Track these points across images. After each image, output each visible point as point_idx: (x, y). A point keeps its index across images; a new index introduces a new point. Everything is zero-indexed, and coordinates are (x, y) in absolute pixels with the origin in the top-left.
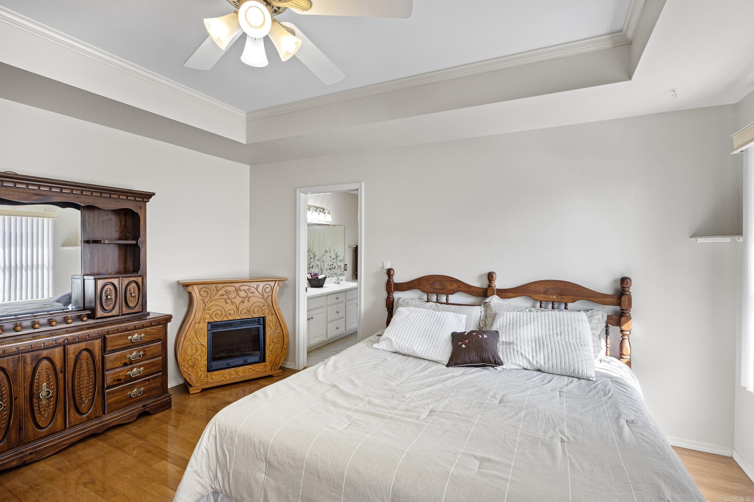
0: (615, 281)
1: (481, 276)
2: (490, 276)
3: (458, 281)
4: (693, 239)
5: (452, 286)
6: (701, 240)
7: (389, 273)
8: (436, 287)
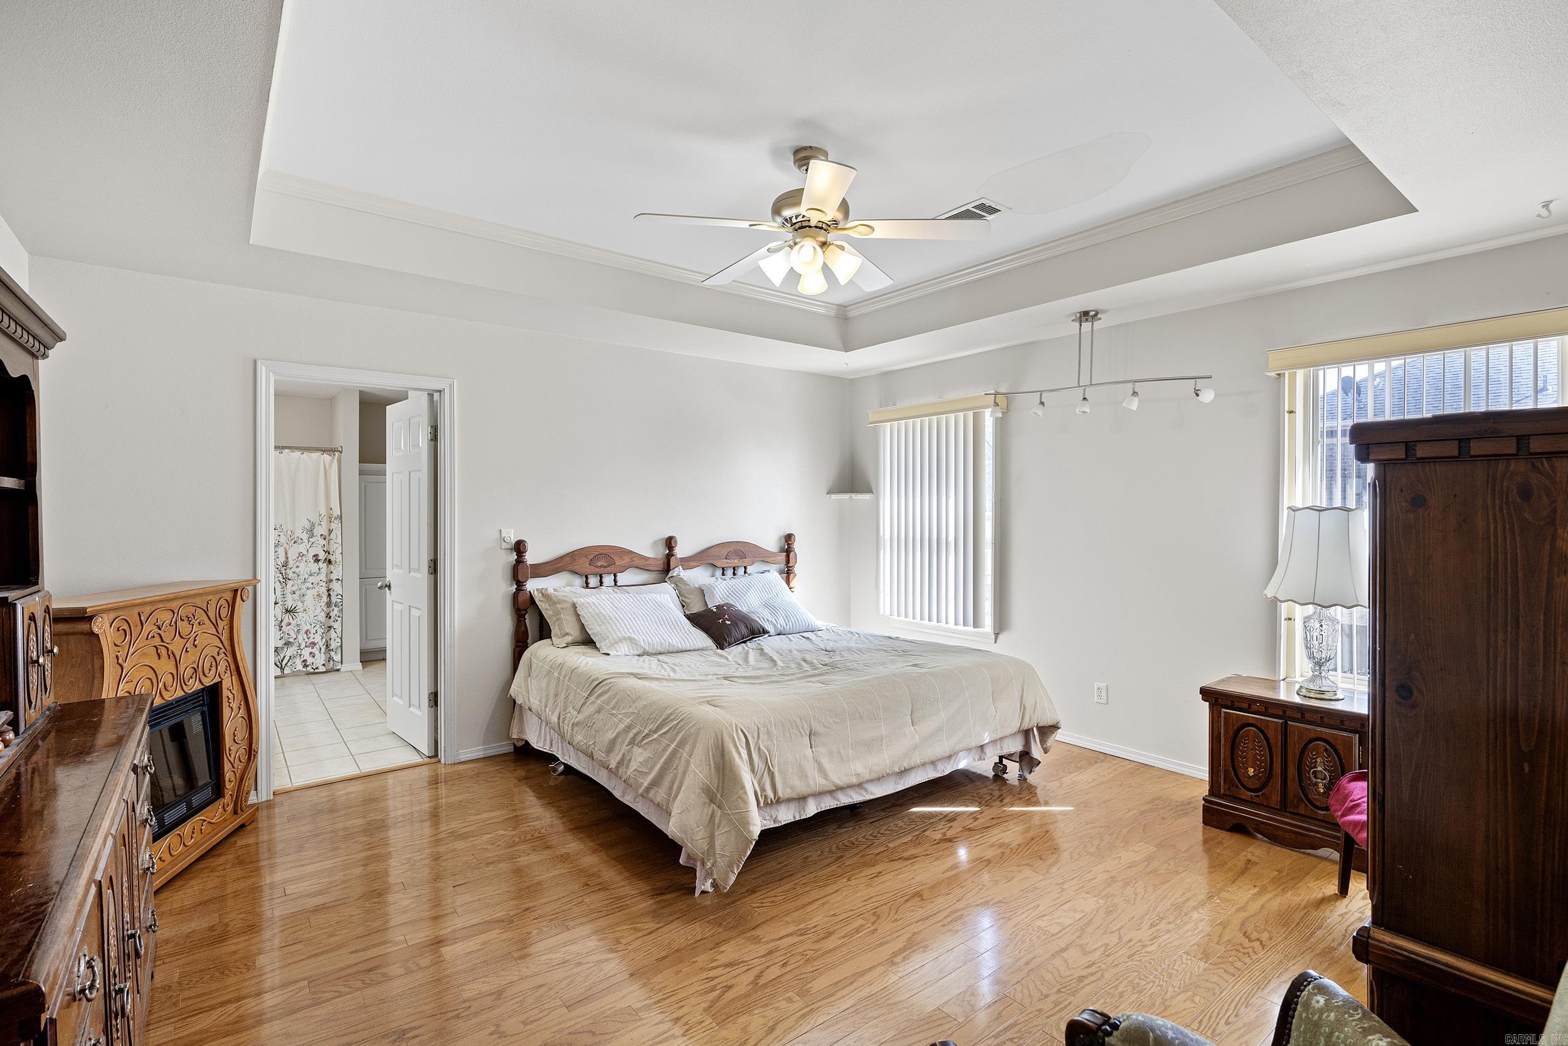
0: (780, 539)
1: (655, 543)
2: (670, 543)
3: (631, 552)
4: (828, 496)
5: (623, 560)
6: (834, 497)
7: (519, 548)
8: (599, 564)
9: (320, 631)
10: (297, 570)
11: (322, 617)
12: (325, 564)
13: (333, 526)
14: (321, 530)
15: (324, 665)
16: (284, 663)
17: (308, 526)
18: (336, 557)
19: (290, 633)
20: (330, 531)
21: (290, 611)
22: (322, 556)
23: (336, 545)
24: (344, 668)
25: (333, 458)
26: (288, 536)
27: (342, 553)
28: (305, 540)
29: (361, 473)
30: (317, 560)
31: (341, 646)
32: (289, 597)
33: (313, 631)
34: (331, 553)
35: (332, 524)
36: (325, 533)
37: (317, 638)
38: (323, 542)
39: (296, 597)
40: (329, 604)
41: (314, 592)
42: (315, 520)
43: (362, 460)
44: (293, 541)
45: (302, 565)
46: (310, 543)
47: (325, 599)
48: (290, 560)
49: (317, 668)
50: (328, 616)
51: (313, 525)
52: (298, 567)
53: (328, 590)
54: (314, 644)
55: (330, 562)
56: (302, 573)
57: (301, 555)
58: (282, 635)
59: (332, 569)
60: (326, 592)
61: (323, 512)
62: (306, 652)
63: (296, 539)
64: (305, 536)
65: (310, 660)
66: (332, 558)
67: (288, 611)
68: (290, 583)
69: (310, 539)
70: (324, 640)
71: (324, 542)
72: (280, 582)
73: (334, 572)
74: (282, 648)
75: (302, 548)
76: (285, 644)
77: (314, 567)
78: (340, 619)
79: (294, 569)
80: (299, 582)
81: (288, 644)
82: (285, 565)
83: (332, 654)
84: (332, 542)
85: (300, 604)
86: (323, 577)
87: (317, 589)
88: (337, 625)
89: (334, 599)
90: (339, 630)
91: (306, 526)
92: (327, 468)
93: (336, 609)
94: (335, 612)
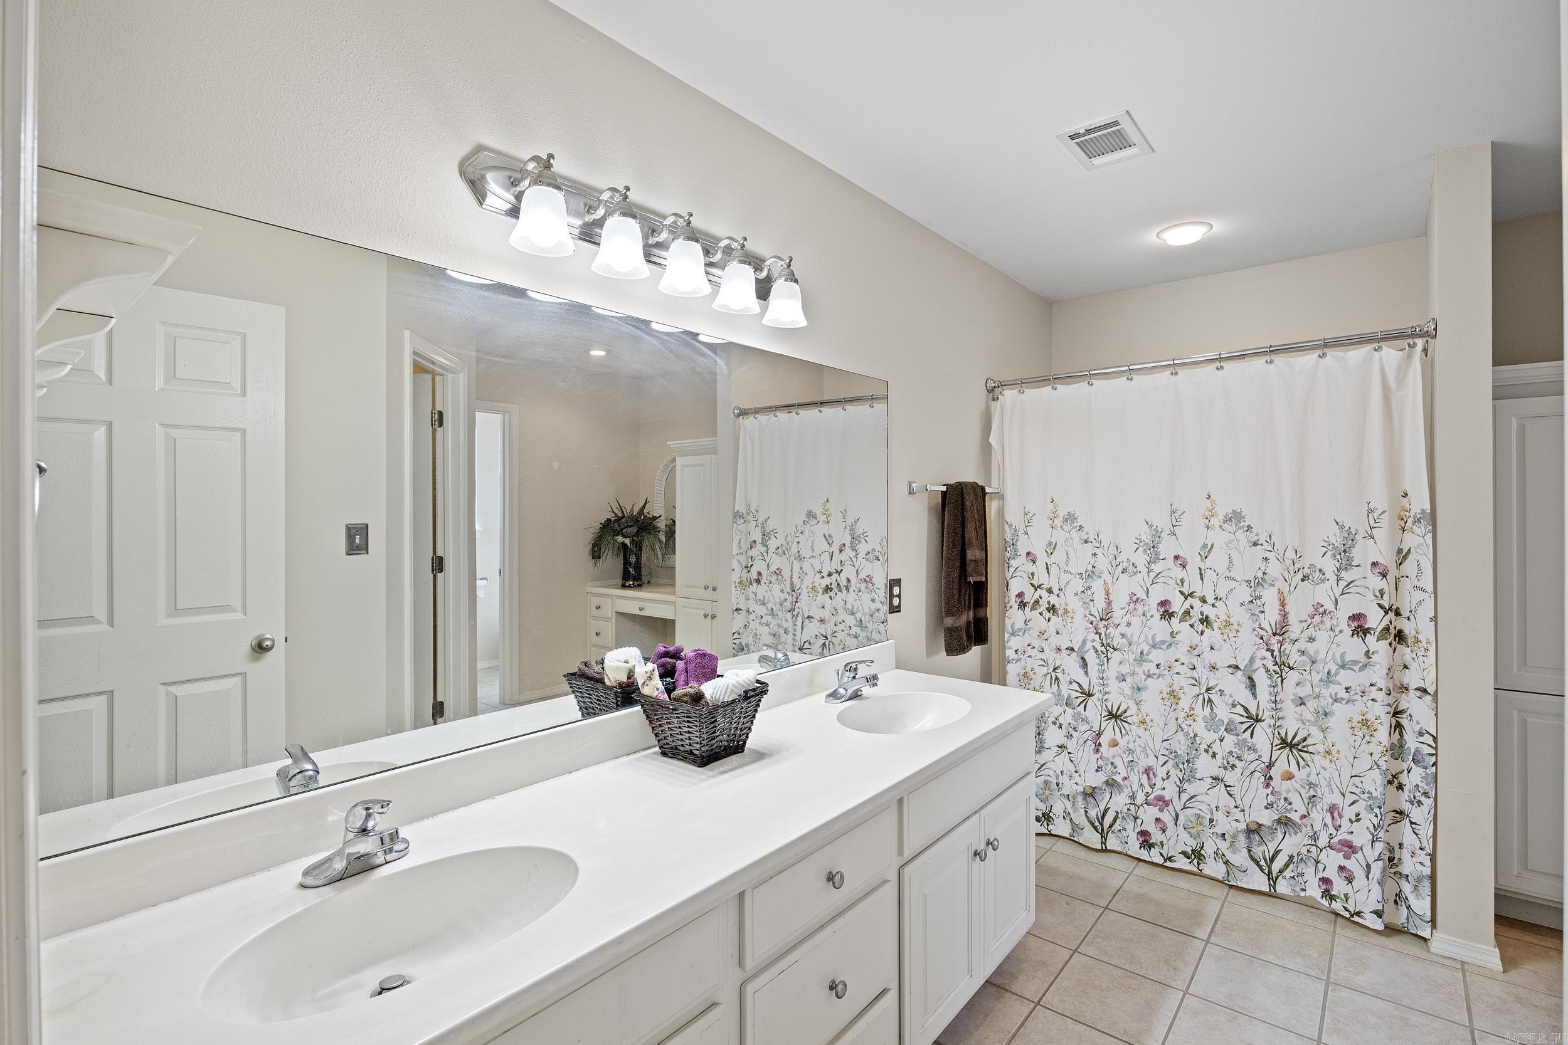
9: (1369, 820)
10: (1311, 648)
11: (1374, 782)
12: (1384, 644)
13: (1410, 541)
14: (1380, 550)
15: (1379, 914)
16: (1276, 866)
17: (1337, 540)
18: (1419, 626)
19: (1291, 796)
20: (1402, 556)
21: (1291, 746)
22: (1375, 619)
23: (1418, 595)
24: (1440, 943)
25: (1409, 356)
26: (1288, 562)
27: (1435, 619)
28: (1330, 575)
29: (1500, 393)
30: (1361, 629)
31: (1433, 878)
32: (1290, 711)
33: (1349, 813)
34: (1405, 613)
35: (1408, 536)
36: (1387, 559)
37: (1361, 837)
38: (1377, 583)
39: (1307, 713)
40: (1397, 750)
41: (1352, 711)
42: (1357, 523)
43: (1498, 360)
44: (1300, 576)
45: (1323, 636)
46: (1343, 584)
47: (1383, 735)
48: (1293, 619)
49: (1358, 914)
50: (1394, 781)
51: (1350, 538)
52: (1311, 640)
53: (1396, 713)
54: (1349, 848)
55: (1400, 636)
56: (1322, 656)
57: (1319, 611)
58: (1271, 798)
59: (1408, 658)
60: (1386, 719)
61: (1380, 502)
62: (1332, 860)
63: (1307, 571)
64: (1329, 565)
65: (1339, 886)
66: (1408, 628)
67: (1285, 744)
68: (1292, 677)
69: (1343, 574)
70: (1379, 847)
71: (1382, 584)
72: (1268, 671)
73: (1413, 666)
74: (1272, 831)
75: (1323, 594)
76: (1279, 821)
77: (1354, 648)
78: (1428, 802)
79: (1302, 645)
80: (1316, 677)
81: (1285, 822)
82: (1280, 631)
83: (1407, 888)
84: (1406, 584)
85: (1316, 736)
86: (1378, 674)
87: (1359, 705)
88: (1419, 814)
89: (1411, 742)
90: (1426, 831)
91: (1332, 540)
92: (1392, 383)
93: (1417, 772)
94: (1414, 777)
